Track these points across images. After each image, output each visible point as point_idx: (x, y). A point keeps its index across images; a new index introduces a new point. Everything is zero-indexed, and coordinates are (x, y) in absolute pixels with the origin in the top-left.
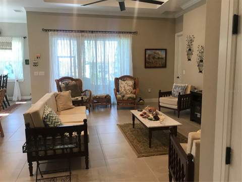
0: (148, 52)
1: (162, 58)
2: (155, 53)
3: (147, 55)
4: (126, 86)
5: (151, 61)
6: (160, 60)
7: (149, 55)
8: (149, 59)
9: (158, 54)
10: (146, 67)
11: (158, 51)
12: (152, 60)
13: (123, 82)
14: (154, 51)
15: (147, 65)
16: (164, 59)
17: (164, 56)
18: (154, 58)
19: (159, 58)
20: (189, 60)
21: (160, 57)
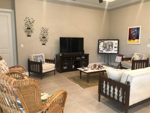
20: (29, 36)
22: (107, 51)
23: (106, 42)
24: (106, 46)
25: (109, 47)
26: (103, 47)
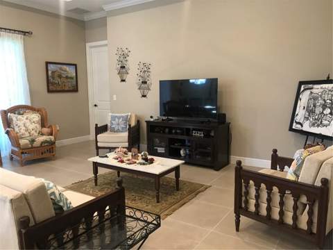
0: (51, 67)
1: (72, 78)
2: (61, 69)
3: (50, 72)
4: (28, 124)
5: (57, 82)
6: (69, 80)
7: (53, 72)
8: (53, 78)
9: (65, 71)
10: (49, 91)
11: (65, 67)
12: (57, 80)
13: (20, 117)
14: (59, 66)
15: (50, 87)
16: (75, 78)
17: (74, 74)
18: (60, 76)
19: (67, 77)
20: (123, 81)
21: (69, 75)
22: (313, 125)
23: (317, 89)
24: (315, 106)
25: (324, 109)
26: (307, 110)
